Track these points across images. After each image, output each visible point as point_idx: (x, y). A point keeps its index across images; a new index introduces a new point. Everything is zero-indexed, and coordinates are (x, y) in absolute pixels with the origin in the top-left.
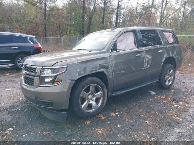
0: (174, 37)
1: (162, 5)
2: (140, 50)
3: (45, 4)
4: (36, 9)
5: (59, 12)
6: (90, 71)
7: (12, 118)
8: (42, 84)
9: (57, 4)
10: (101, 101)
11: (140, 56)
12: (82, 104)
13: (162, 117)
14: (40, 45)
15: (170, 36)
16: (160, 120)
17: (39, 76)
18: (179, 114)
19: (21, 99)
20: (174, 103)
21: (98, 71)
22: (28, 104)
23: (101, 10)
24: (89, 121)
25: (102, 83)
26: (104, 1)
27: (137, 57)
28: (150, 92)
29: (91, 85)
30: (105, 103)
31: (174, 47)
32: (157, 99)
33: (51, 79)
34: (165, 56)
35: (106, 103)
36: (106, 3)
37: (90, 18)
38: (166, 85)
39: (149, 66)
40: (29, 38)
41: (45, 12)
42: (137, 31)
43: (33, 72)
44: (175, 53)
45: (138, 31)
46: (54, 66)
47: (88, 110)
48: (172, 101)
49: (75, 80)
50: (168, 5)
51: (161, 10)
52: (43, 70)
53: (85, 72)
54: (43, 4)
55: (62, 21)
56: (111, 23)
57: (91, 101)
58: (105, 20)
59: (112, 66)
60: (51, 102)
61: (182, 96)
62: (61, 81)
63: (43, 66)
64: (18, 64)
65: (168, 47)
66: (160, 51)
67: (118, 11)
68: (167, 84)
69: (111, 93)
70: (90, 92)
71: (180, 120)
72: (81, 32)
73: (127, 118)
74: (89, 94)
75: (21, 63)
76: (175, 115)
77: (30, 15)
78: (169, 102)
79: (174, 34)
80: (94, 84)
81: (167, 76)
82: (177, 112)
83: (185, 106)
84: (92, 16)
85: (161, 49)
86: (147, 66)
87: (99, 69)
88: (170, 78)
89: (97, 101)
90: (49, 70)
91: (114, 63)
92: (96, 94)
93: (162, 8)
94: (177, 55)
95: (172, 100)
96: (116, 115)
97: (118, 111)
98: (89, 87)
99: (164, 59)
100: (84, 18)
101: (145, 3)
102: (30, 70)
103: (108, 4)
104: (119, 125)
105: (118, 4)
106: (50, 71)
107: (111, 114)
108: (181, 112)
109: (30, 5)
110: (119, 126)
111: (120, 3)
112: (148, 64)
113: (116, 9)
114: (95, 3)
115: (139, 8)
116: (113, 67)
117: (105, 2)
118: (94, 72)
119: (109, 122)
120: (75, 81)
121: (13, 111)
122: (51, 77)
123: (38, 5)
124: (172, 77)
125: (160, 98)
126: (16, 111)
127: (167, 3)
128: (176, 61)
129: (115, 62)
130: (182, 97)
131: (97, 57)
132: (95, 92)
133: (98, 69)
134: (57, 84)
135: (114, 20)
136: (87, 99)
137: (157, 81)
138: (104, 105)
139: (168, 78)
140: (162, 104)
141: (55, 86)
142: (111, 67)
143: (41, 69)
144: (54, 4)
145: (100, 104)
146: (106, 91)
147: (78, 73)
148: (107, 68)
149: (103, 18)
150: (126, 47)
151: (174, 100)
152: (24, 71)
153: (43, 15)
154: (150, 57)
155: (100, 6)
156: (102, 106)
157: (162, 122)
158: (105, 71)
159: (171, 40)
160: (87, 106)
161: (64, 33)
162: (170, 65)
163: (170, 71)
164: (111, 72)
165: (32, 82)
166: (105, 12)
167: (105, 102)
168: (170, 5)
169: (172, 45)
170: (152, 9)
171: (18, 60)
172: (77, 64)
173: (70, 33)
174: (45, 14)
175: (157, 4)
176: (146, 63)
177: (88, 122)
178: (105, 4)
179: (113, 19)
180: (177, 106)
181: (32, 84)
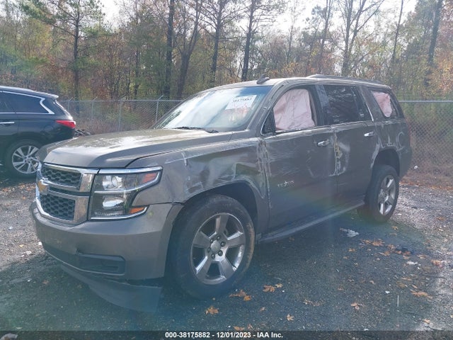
0: (394, 103)
1: (348, 33)
2: (325, 130)
3: (78, 21)
4: (54, 32)
5: (111, 40)
6: (216, 181)
7: (12, 304)
8: (96, 213)
9: (105, 22)
10: (240, 255)
11: (325, 146)
12: (197, 264)
13: (387, 292)
14: (70, 118)
15: (384, 100)
16: (385, 301)
17: (90, 194)
18: (423, 283)
19: (29, 253)
20: (405, 258)
21: (233, 180)
22: (51, 267)
23: (209, 41)
24: (215, 307)
25: (244, 211)
26: (216, 21)
27: (320, 146)
28: (346, 230)
29: (218, 216)
30: (249, 261)
31: (395, 125)
32: (366, 248)
33: (119, 201)
34: (378, 146)
35: (252, 259)
36: (222, 26)
37: (186, 58)
38: (380, 213)
39: (344, 169)
40: (43, 99)
41: (76, 41)
42: (317, 88)
43: (73, 184)
44: (397, 140)
45: (320, 86)
46: (129, 167)
47: (210, 278)
48: (400, 252)
49: (182, 204)
50: (359, 34)
51: (344, 43)
52: (98, 178)
53: (204, 183)
54: (73, 22)
55: (117, 63)
56: (232, 71)
57: (217, 255)
58: (218, 62)
59: (265, 167)
60: (121, 260)
61: (419, 240)
62: (148, 206)
63: (100, 169)
64: (15, 164)
65: (382, 125)
66: (366, 135)
67: (248, 43)
68: (381, 211)
69: (262, 235)
70: (215, 233)
71: (430, 299)
72: (163, 89)
73: (305, 296)
74: (213, 239)
75: (22, 160)
76: (415, 287)
77: (40, 46)
78: (394, 255)
79: (393, 97)
80: (224, 214)
81: (382, 193)
82: (417, 279)
83: (433, 264)
84: (190, 53)
85: (368, 129)
86: (342, 168)
87: (238, 174)
88: (387, 199)
89: (231, 255)
90: (117, 177)
91: (269, 161)
92: (229, 239)
93: (347, 41)
94: (402, 145)
95: (399, 250)
96: (277, 289)
97: (280, 279)
98: (213, 221)
99: (376, 153)
100: (169, 58)
101: (309, 28)
102: (63, 178)
103: (227, 28)
104: (289, 316)
105: (250, 28)
106: (119, 179)
107: (265, 286)
108: (425, 279)
109: (39, 23)
110: (289, 318)
111: (254, 26)
112: (343, 164)
113: (243, 38)
114: (197, 23)
115: (295, 37)
116: (268, 171)
117: (219, 22)
118: (225, 182)
119: (263, 309)
120: (183, 206)
121: (12, 286)
122: (119, 196)
123: (59, 23)
124: (393, 196)
125: (371, 245)
126: (19, 283)
127: (358, 29)
128: (400, 157)
129: (272, 159)
130: (419, 243)
131: (232, 146)
132: (225, 232)
133: (234, 175)
134: (137, 214)
135: (238, 63)
136: (208, 252)
137: (360, 205)
138: (248, 265)
139: (383, 199)
140: (378, 259)
141: (130, 218)
142: (263, 172)
143: (95, 175)
144: (98, 22)
145: (237, 265)
146: (252, 230)
147: (188, 186)
148: (254, 172)
149: (215, 58)
150: (293, 124)
151: (404, 250)
152: (44, 182)
153: (71, 47)
154: (346, 148)
155: (207, 31)
156: (242, 270)
157: (389, 306)
158: (249, 181)
159: (388, 109)
160: (207, 269)
161: (121, 90)
162: (389, 168)
163: (388, 181)
164: (263, 184)
165: (67, 210)
166: (221, 45)
167: (250, 257)
168: (364, 33)
169: (390, 122)
170: (325, 42)
171: (15, 154)
172: (185, 162)
173: (136, 91)
174: (76, 46)
175: (334, 32)
176: (339, 163)
177: (211, 311)
178: (219, 27)
179: (236, 62)
180: (413, 263)
181: (66, 215)
